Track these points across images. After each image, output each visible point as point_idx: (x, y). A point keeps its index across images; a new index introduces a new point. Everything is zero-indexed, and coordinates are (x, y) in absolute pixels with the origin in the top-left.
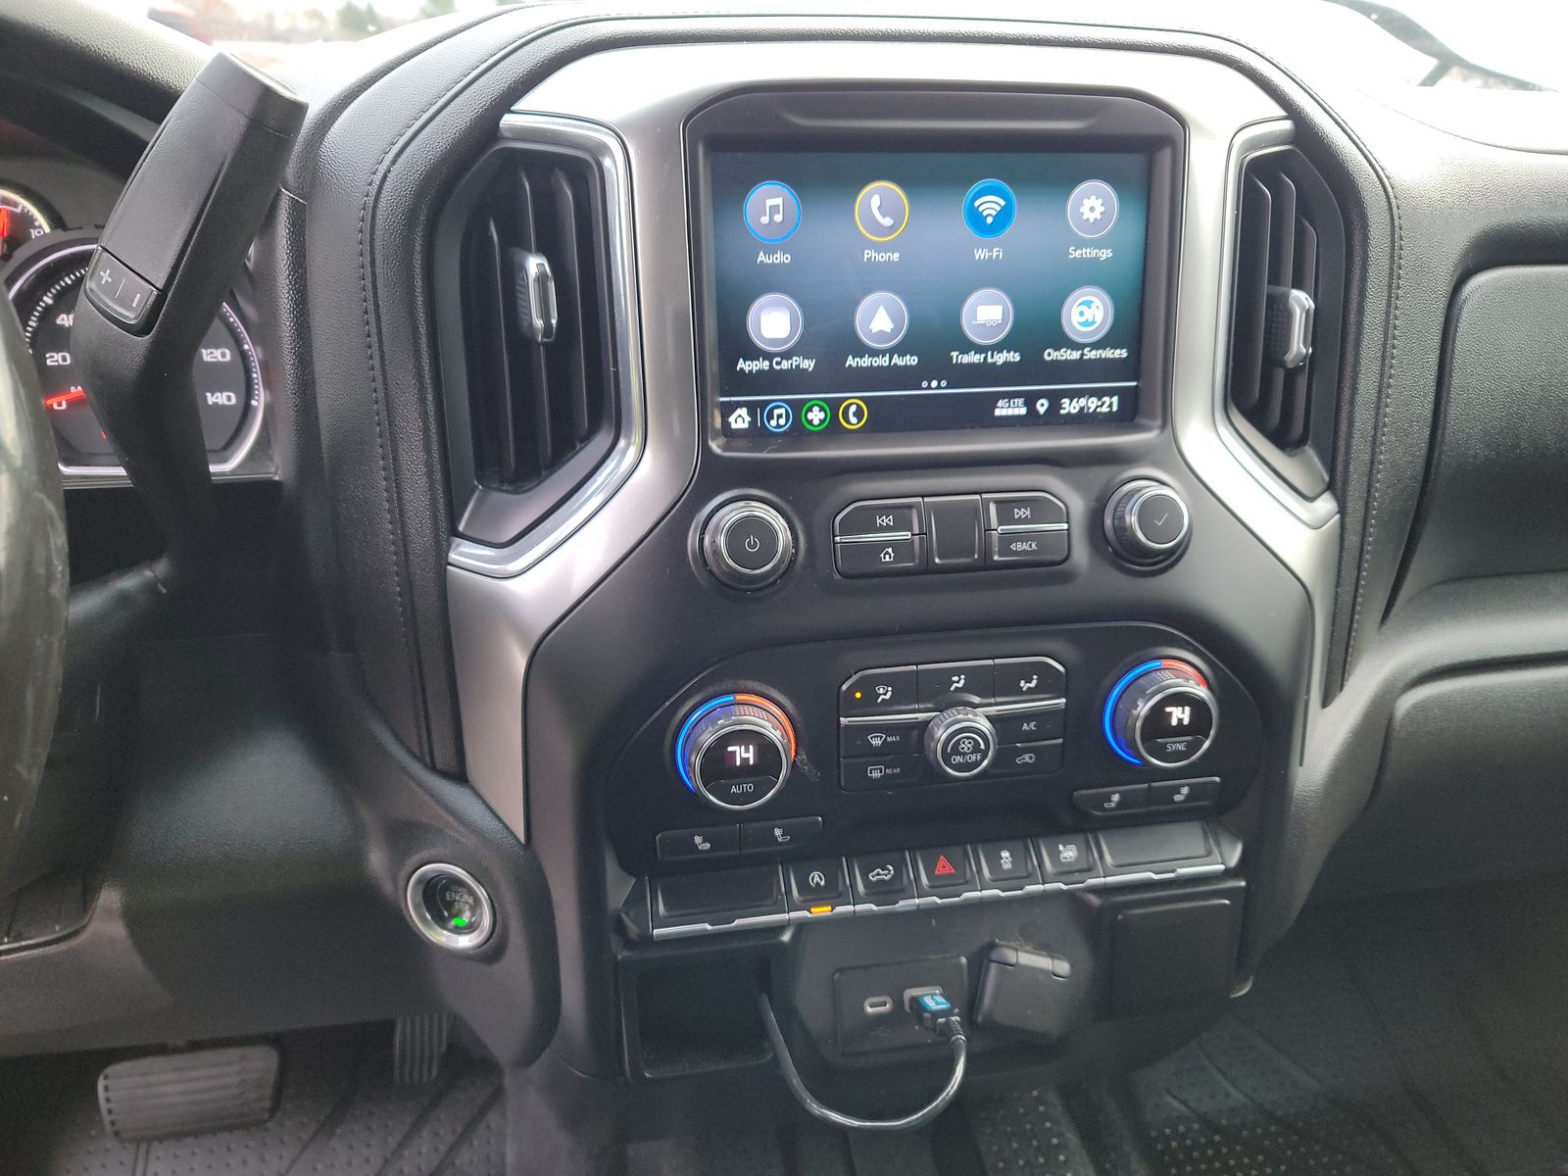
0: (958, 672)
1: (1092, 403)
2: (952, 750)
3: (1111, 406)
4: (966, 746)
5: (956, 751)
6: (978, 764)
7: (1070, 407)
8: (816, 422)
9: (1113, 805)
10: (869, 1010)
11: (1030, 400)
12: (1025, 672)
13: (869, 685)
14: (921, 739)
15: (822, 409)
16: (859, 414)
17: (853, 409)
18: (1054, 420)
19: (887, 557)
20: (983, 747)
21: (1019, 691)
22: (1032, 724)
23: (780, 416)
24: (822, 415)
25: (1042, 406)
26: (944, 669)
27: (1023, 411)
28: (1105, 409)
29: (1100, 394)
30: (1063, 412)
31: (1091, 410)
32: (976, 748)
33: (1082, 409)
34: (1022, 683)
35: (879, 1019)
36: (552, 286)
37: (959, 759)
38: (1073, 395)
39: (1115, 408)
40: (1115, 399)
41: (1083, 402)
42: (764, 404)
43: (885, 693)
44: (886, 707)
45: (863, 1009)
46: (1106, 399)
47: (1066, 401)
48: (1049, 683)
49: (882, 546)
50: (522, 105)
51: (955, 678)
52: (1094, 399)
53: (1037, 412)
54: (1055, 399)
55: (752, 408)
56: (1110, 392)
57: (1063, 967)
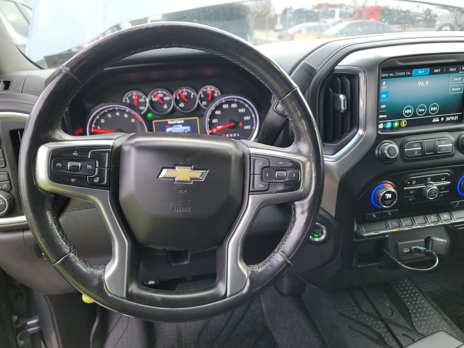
0: (429, 177)
1: (452, 118)
2: (430, 193)
3: (456, 118)
4: (433, 193)
5: (431, 194)
6: (435, 196)
7: (448, 119)
8: (396, 125)
9: (457, 205)
10: (405, 251)
11: (440, 118)
12: (442, 176)
13: (411, 181)
14: (421, 192)
15: (398, 123)
16: (405, 123)
17: (404, 122)
18: (445, 122)
19: (416, 153)
20: (436, 192)
21: (441, 181)
22: (444, 188)
23: (389, 125)
24: (397, 124)
25: (442, 119)
26: (425, 177)
27: (438, 120)
28: (455, 119)
29: (454, 116)
30: (446, 120)
31: (452, 119)
32: (435, 193)
33: (450, 119)
34: (442, 179)
35: (407, 253)
36: (346, 101)
37: (431, 195)
38: (448, 116)
39: (457, 119)
40: (457, 117)
41: (451, 118)
42: (386, 122)
43: (414, 182)
44: (414, 185)
45: (403, 251)
46: (455, 117)
47: (447, 118)
48: (447, 178)
49: (415, 150)
50: (339, 64)
51: (429, 178)
52: (453, 117)
53: (441, 120)
54: (445, 117)
55: (384, 123)
56: (456, 115)
57: (445, 241)
